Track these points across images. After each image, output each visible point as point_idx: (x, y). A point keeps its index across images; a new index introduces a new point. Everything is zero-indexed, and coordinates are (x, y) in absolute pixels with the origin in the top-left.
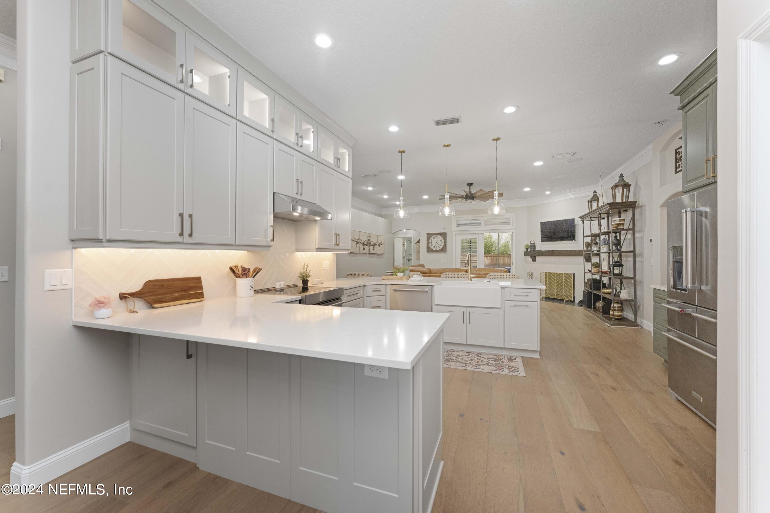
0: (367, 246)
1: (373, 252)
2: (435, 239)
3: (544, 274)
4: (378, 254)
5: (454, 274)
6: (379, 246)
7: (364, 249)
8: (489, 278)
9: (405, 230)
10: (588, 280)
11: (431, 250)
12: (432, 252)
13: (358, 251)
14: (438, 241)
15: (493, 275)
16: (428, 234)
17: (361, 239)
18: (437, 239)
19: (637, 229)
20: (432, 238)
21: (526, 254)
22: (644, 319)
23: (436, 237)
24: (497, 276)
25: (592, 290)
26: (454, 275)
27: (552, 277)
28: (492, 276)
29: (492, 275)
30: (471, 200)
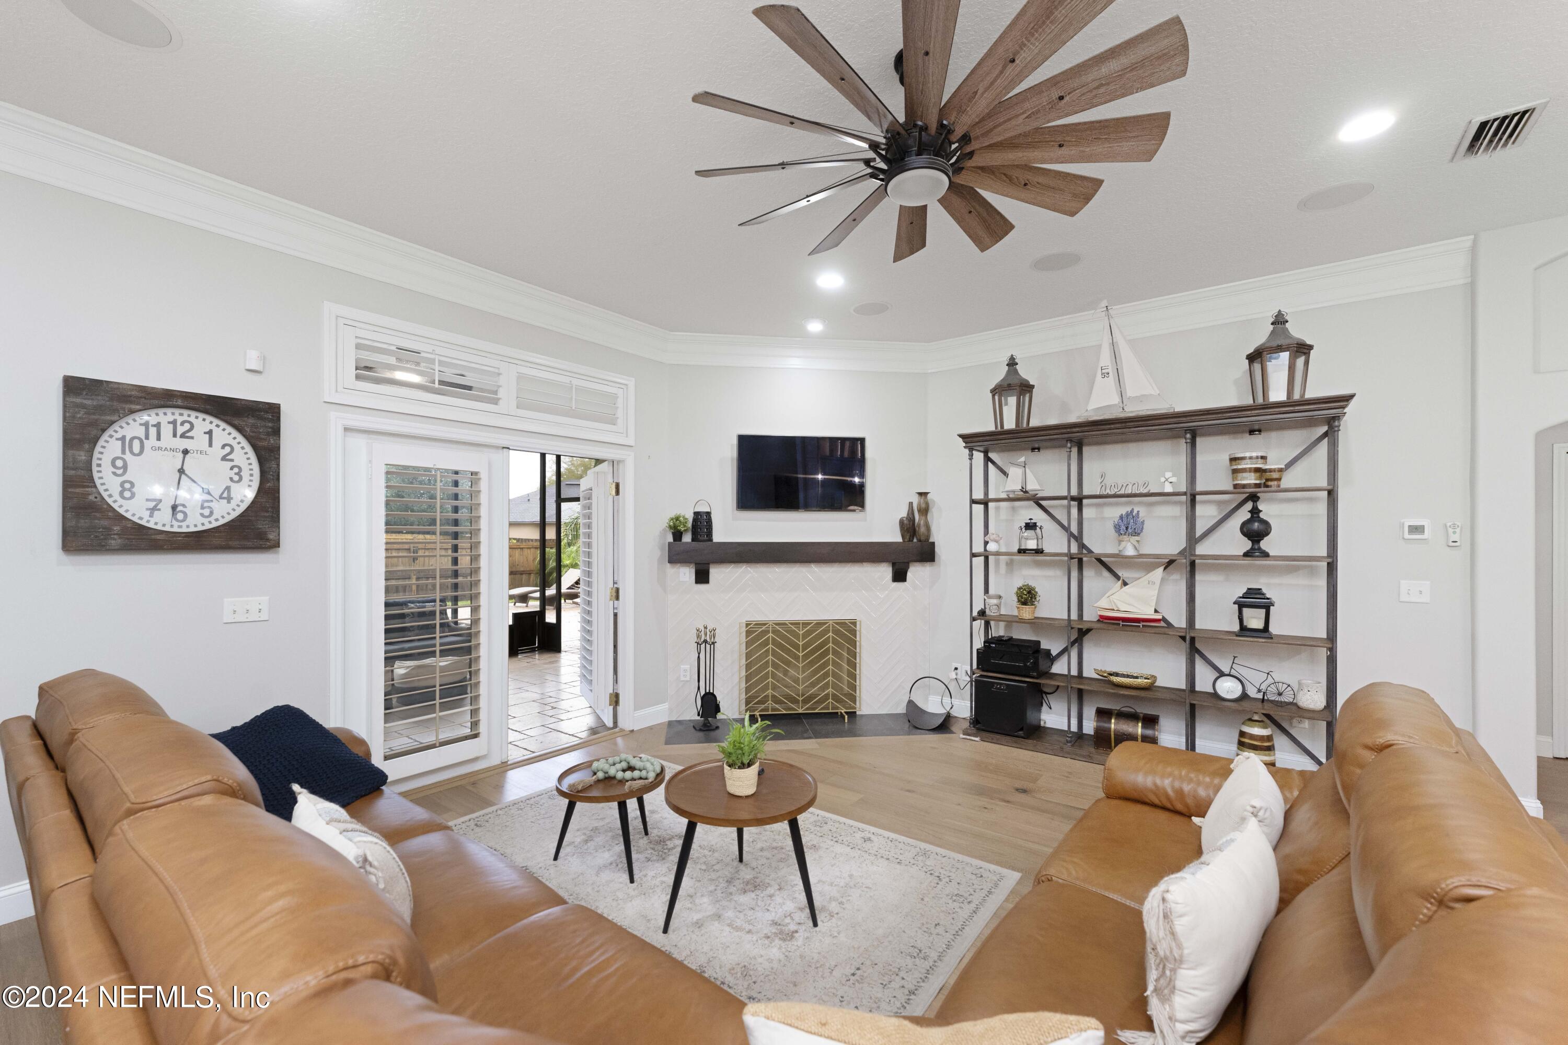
11: (111, 528)
12: (123, 547)
14: (191, 460)
18: (184, 444)
20: (131, 429)
21: (676, 556)
23: (174, 423)
27: (788, 640)
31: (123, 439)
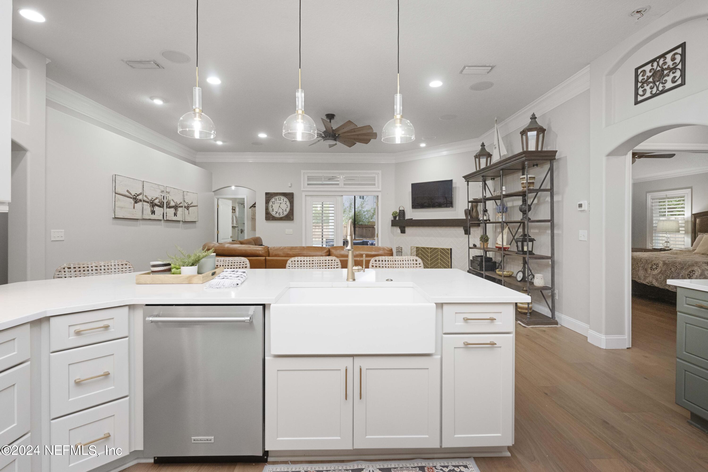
0: (162, 209)
1: (175, 218)
2: (278, 201)
3: (415, 249)
4: (185, 222)
5: (311, 260)
6: (188, 210)
7: (153, 212)
8: (374, 265)
9: (233, 188)
10: (473, 257)
11: (271, 217)
12: (273, 220)
13: (139, 216)
14: (281, 205)
15: (381, 261)
16: (267, 194)
17: (145, 194)
18: (280, 202)
19: (555, 189)
20: (273, 200)
21: (394, 223)
22: (562, 313)
23: (278, 198)
24: (387, 261)
25: (484, 271)
26: (311, 262)
27: (425, 254)
28: (379, 263)
29: (379, 261)
30: (331, 140)
31: (272, 202)
